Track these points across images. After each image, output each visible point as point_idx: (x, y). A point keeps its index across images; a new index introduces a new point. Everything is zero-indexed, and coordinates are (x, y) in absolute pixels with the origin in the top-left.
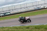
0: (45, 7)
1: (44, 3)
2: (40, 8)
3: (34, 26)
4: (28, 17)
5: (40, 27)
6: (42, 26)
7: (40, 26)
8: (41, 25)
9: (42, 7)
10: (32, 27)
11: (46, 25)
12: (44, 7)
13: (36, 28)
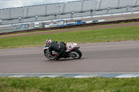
0: (46, 26)
1: (44, 14)
2: (30, 28)
3: (9, 79)
4: (76, 44)
5: (28, 84)
6: (33, 81)
7: (28, 82)
8: (31, 76)
9: (37, 24)
10: (4, 82)
11: (45, 79)
12: (44, 24)
13: (15, 85)
